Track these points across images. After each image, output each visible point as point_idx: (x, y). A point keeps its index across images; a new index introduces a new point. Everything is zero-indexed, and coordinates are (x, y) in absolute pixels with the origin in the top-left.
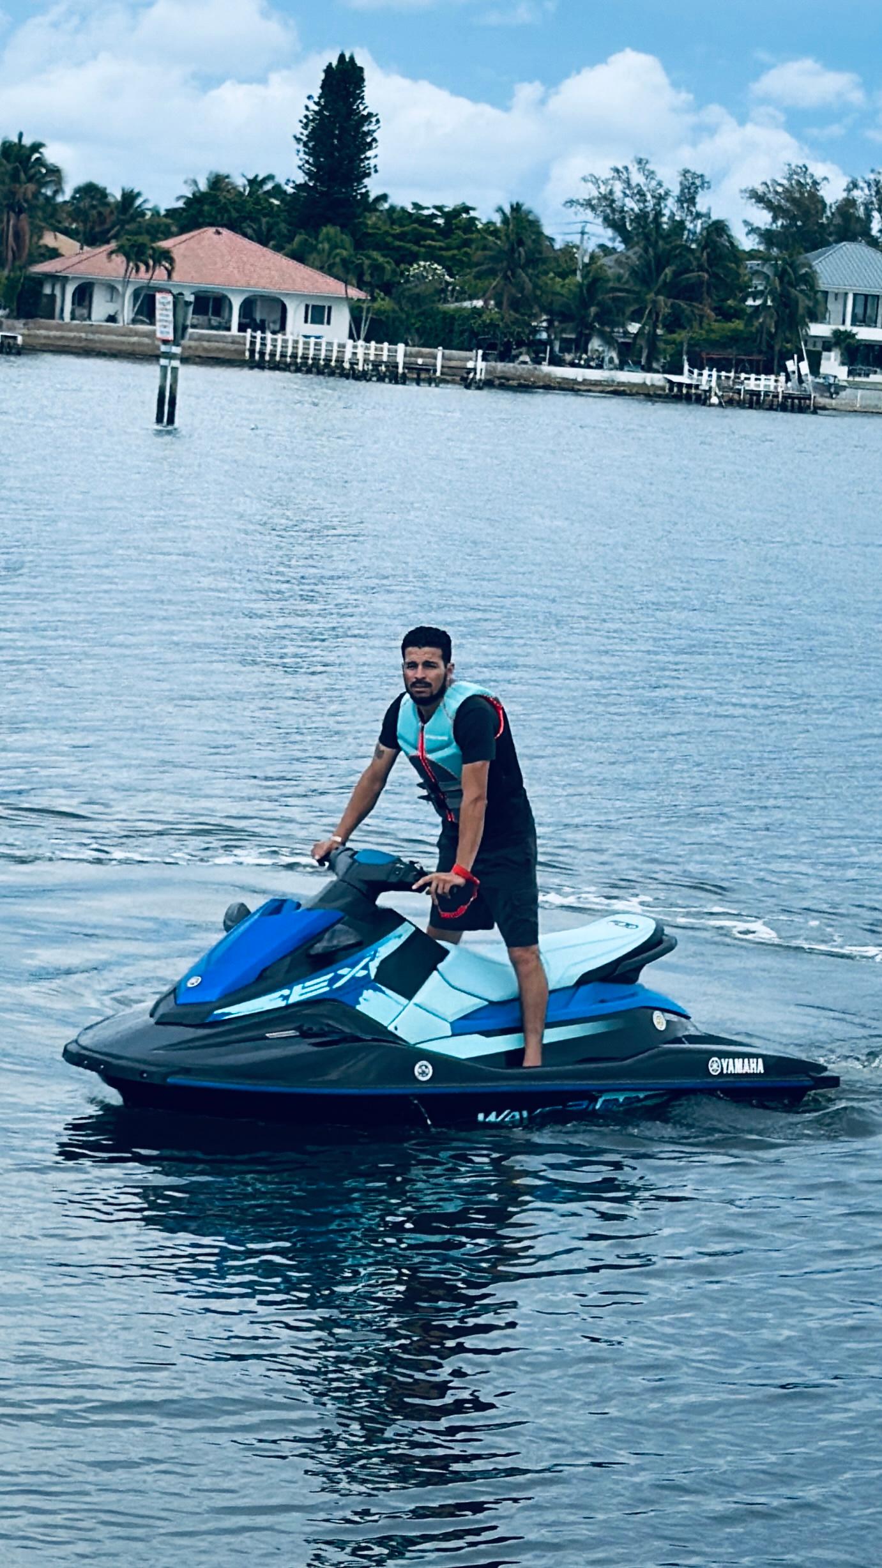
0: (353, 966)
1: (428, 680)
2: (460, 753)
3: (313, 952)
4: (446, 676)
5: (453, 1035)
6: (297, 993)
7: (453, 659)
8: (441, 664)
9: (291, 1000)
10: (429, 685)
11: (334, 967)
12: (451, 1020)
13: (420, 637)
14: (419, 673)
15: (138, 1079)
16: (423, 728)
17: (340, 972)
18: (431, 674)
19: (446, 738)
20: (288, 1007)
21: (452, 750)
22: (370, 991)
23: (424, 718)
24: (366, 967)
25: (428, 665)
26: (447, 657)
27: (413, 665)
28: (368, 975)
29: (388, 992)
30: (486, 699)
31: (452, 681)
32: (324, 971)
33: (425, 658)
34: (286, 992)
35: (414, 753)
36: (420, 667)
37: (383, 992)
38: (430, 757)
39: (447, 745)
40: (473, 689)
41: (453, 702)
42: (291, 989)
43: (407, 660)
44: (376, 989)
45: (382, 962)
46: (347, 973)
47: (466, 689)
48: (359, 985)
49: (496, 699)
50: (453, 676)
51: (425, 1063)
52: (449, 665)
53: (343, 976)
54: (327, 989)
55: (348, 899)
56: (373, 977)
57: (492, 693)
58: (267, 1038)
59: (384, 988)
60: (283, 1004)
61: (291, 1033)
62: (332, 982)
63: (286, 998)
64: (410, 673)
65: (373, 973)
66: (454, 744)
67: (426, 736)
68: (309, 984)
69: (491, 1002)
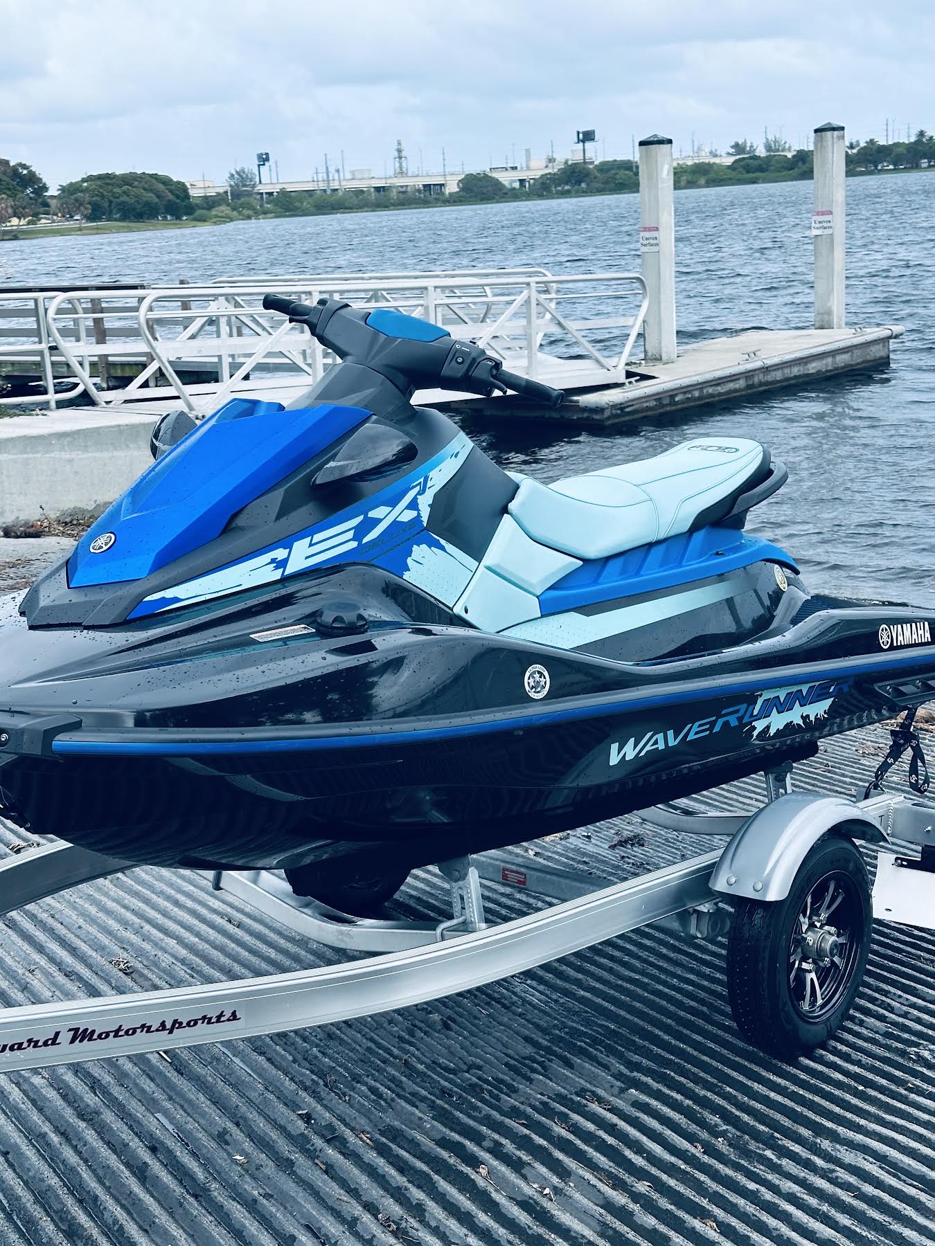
0: (393, 503)
3: (320, 479)
5: (542, 616)
6: (301, 555)
9: (290, 569)
11: (358, 505)
12: (538, 591)
17: (372, 514)
20: (283, 580)
22: (424, 546)
24: (413, 505)
28: (418, 519)
29: (450, 547)
32: (344, 512)
34: (280, 554)
37: (443, 548)
42: (289, 547)
44: (433, 544)
45: (437, 496)
46: (385, 516)
48: (404, 536)
51: (539, 667)
53: (378, 521)
54: (354, 544)
55: (369, 392)
56: (425, 519)
58: (255, 642)
59: (443, 542)
60: (277, 575)
61: (299, 630)
62: (360, 532)
63: (282, 564)
65: (425, 513)
68: (317, 537)
69: (586, 561)
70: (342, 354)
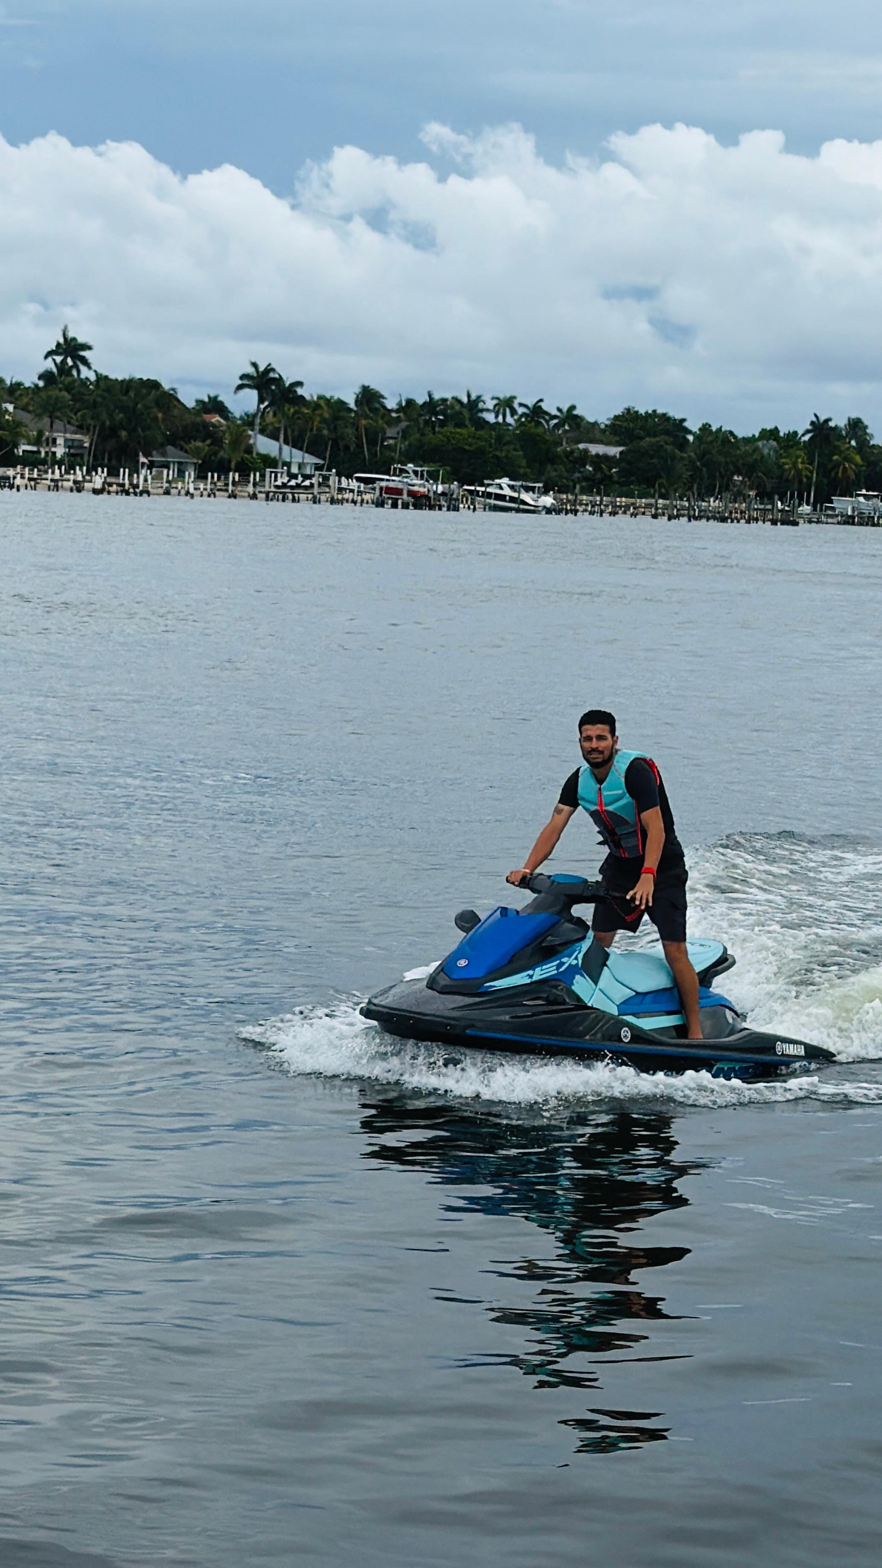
0: (570, 956)
1: (600, 749)
2: (634, 801)
3: (544, 944)
4: (613, 746)
6: (538, 974)
7: (617, 734)
8: (609, 736)
9: (535, 978)
10: (602, 752)
11: (559, 956)
12: (618, 1003)
13: (593, 718)
14: (594, 744)
15: (444, 1030)
16: (600, 789)
17: (562, 960)
18: (603, 744)
19: (620, 792)
20: (532, 983)
21: (627, 799)
22: (579, 976)
23: (600, 781)
24: (576, 958)
25: (600, 738)
26: (613, 731)
27: (589, 739)
28: (577, 964)
29: (587, 977)
30: (644, 760)
31: (617, 751)
32: (552, 959)
33: (598, 732)
34: (530, 972)
35: (593, 808)
36: (594, 740)
37: (585, 978)
38: (610, 808)
39: (621, 797)
40: (634, 754)
41: (621, 765)
42: (534, 970)
43: (584, 735)
44: (582, 975)
45: (585, 954)
46: (566, 961)
47: (630, 755)
48: (573, 970)
49: (651, 760)
50: (617, 747)
51: (626, 1029)
52: (615, 738)
53: (564, 963)
54: (556, 972)
56: (580, 965)
57: (648, 756)
58: (524, 1005)
59: (585, 975)
60: (528, 981)
62: (559, 966)
63: (531, 976)
64: (586, 745)
65: (580, 962)
66: (628, 795)
67: (605, 793)
68: (544, 967)
69: (637, 993)
70: (539, 892)
